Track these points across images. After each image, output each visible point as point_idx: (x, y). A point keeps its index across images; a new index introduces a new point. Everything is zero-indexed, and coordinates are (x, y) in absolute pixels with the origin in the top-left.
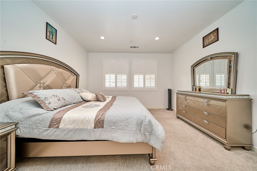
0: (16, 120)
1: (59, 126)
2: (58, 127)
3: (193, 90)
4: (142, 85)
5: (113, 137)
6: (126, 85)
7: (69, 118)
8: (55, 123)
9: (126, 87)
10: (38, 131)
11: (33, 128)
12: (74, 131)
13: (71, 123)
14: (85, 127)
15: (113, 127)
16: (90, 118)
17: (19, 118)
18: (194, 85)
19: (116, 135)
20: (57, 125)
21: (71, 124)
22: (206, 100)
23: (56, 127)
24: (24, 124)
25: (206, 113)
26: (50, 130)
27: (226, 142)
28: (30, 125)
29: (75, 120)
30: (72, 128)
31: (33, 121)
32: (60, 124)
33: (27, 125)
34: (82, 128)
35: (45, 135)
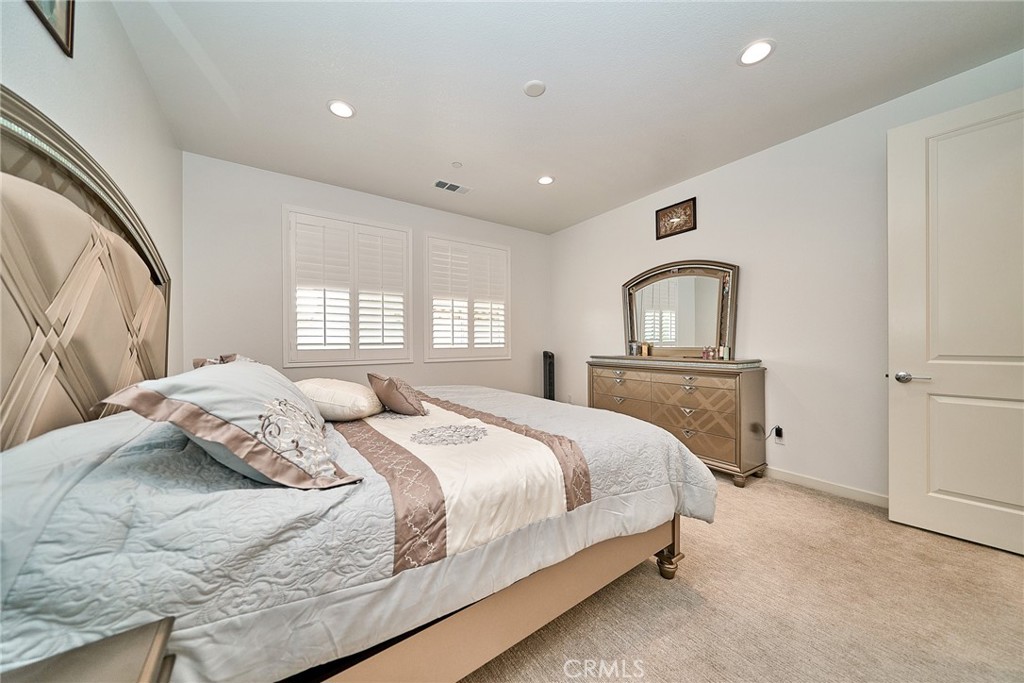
0: (143, 606)
1: (445, 544)
2: (440, 555)
3: (631, 354)
4: (462, 340)
5: (623, 523)
6: (401, 340)
7: (475, 495)
8: (424, 539)
9: (401, 346)
10: (336, 614)
11: (293, 610)
12: (506, 544)
13: (493, 514)
14: (542, 516)
15: (614, 489)
16: (549, 474)
17: (169, 586)
18: (632, 341)
19: (629, 512)
20: (433, 547)
21: (492, 521)
22: (687, 378)
23: (435, 554)
24: (219, 614)
25: (688, 411)
26: (402, 584)
27: (738, 470)
28: (269, 602)
29: (503, 497)
30: (498, 535)
31: (284, 570)
32: (445, 537)
33: (245, 607)
34: (531, 522)
35: (380, 618)
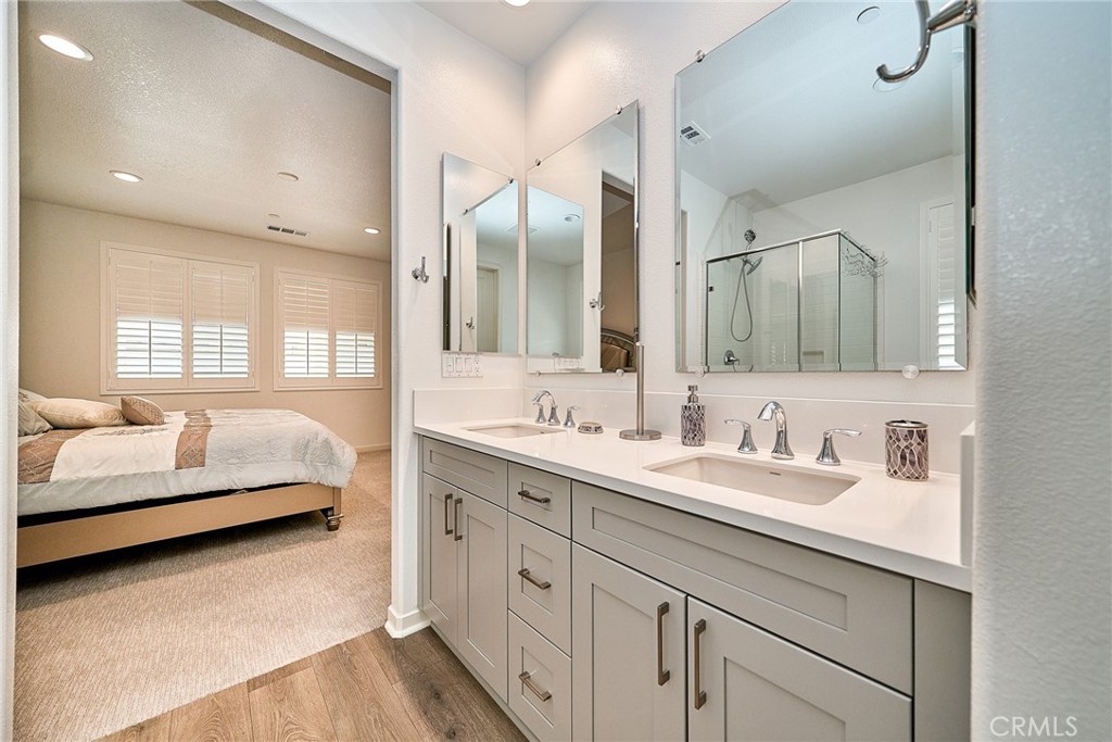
1: (50, 475)
6: (246, 370)
9: (246, 376)
12: (108, 480)
13: (96, 465)
14: (147, 470)
30: (99, 475)
32: (50, 472)
